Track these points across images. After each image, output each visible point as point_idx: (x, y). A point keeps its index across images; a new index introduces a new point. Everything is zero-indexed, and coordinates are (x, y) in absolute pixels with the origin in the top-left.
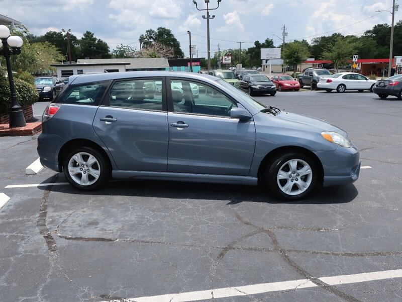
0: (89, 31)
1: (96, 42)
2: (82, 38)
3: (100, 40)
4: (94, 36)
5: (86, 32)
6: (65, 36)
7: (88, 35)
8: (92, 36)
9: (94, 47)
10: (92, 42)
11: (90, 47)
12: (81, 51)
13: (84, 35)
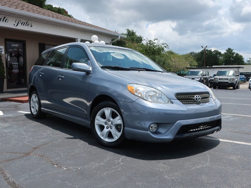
0: (230, 48)
1: (235, 55)
2: (225, 53)
3: (237, 53)
4: (233, 51)
5: (227, 49)
6: (214, 52)
7: (229, 50)
8: (232, 51)
9: (232, 58)
10: (231, 55)
11: (230, 58)
12: (222, 62)
13: (227, 51)
